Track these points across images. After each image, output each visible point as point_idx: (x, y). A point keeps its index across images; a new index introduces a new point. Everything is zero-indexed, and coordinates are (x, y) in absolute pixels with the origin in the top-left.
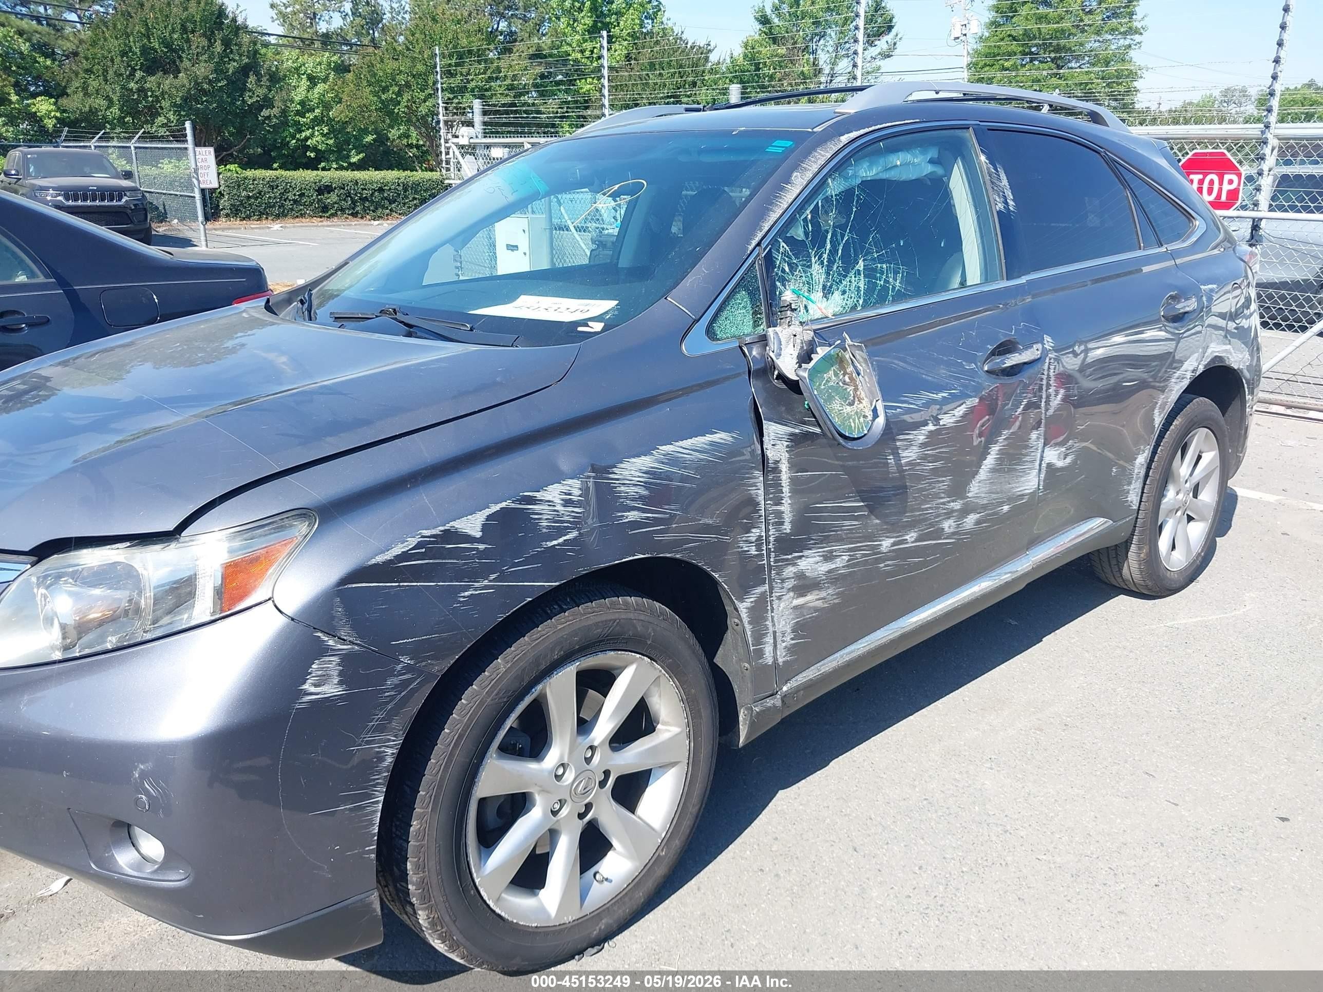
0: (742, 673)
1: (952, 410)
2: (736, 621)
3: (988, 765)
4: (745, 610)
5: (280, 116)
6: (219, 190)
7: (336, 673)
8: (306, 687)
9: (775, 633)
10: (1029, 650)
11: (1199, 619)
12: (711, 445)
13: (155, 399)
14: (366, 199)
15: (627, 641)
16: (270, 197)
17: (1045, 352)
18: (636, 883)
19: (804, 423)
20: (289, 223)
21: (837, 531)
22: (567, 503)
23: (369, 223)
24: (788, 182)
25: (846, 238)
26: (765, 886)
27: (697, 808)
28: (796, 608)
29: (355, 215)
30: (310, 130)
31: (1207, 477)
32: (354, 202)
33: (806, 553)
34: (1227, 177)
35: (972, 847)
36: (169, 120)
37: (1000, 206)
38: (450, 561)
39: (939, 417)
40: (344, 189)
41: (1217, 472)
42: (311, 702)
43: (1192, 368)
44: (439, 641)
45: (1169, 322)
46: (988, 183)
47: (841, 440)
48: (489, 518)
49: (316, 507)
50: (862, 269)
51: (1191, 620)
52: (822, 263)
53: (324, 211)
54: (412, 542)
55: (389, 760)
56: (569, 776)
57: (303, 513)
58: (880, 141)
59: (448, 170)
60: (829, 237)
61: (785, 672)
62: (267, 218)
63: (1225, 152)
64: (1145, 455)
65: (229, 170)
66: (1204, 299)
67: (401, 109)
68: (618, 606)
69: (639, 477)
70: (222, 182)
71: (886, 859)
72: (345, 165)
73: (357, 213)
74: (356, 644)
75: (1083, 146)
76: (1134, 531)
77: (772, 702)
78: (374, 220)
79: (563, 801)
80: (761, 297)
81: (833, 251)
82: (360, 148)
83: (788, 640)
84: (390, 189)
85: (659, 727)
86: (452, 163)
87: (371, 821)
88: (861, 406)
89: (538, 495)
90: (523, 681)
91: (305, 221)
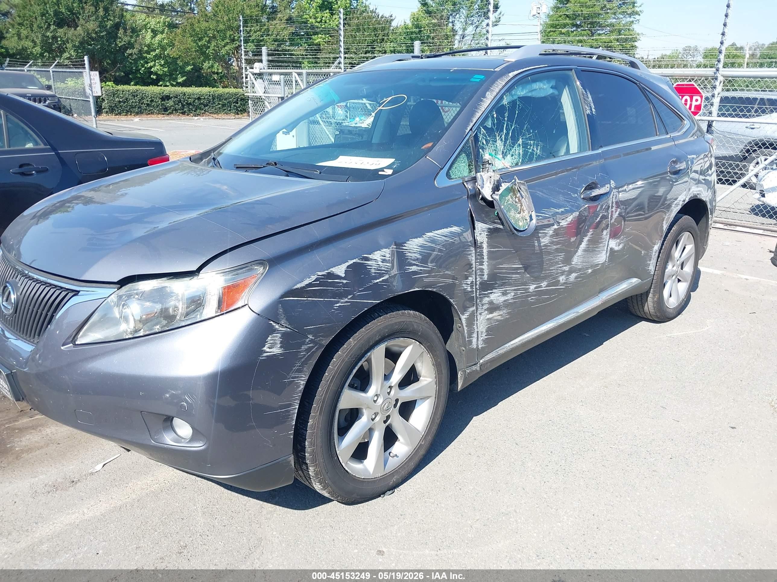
0: (461, 352)
1: (566, 218)
2: (460, 325)
3: (581, 404)
4: (464, 320)
5: (138, 54)
6: (102, 97)
7: (279, 342)
8: (265, 348)
9: (478, 332)
10: (597, 349)
11: (684, 333)
12: (450, 233)
13: (162, 206)
14: (190, 104)
15: (410, 332)
16: (133, 102)
17: (611, 189)
18: (410, 458)
19: (495, 223)
20: (144, 117)
21: (509, 280)
22: (383, 261)
23: (192, 118)
24: (484, 96)
25: (513, 128)
26: (473, 462)
27: (440, 420)
28: (488, 319)
29: (183, 113)
30: (153, 62)
31: (688, 259)
32: (183, 106)
33: (494, 291)
34: (695, 98)
35: (577, 443)
36: (71, 55)
37: (588, 112)
38: (330, 288)
39: (560, 221)
40: (177, 98)
41: (694, 255)
42: (267, 356)
43: (682, 200)
44: (325, 328)
45: (672, 175)
46: (582, 99)
47: (515, 232)
48: (348, 267)
49: (267, 260)
50: (521, 143)
51: (679, 334)
52: (502, 140)
53: (165, 110)
54: (314, 278)
55: (302, 387)
56: (380, 401)
57: (261, 262)
58: (528, 76)
59: (247, 87)
60: (505, 126)
61: (481, 353)
62: (131, 114)
63: (694, 84)
64: (658, 245)
65: (108, 85)
66: (689, 163)
67: (210, 51)
68: (405, 315)
69: (417, 248)
70: (104, 92)
71: (533, 448)
72: (174, 83)
73: (185, 112)
74: (288, 328)
75: (628, 80)
76: (651, 286)
77: (475, 368)
78: (195, 116)
79: (376, 414)
80: (473, 157)
81: (507, 135)
82: (183, 73)
83: (484, 336)
84: (205, 98)
85: (421, 378)
86: (249, 84)
87: (292, 418)
88: (524, 214)
89: (370, 256)
90: (362, 350)
91: (154, 117)
